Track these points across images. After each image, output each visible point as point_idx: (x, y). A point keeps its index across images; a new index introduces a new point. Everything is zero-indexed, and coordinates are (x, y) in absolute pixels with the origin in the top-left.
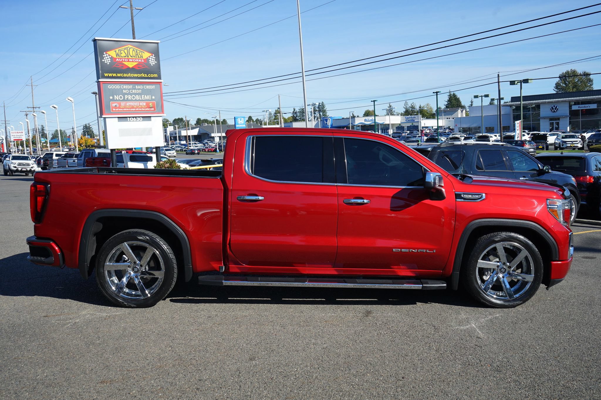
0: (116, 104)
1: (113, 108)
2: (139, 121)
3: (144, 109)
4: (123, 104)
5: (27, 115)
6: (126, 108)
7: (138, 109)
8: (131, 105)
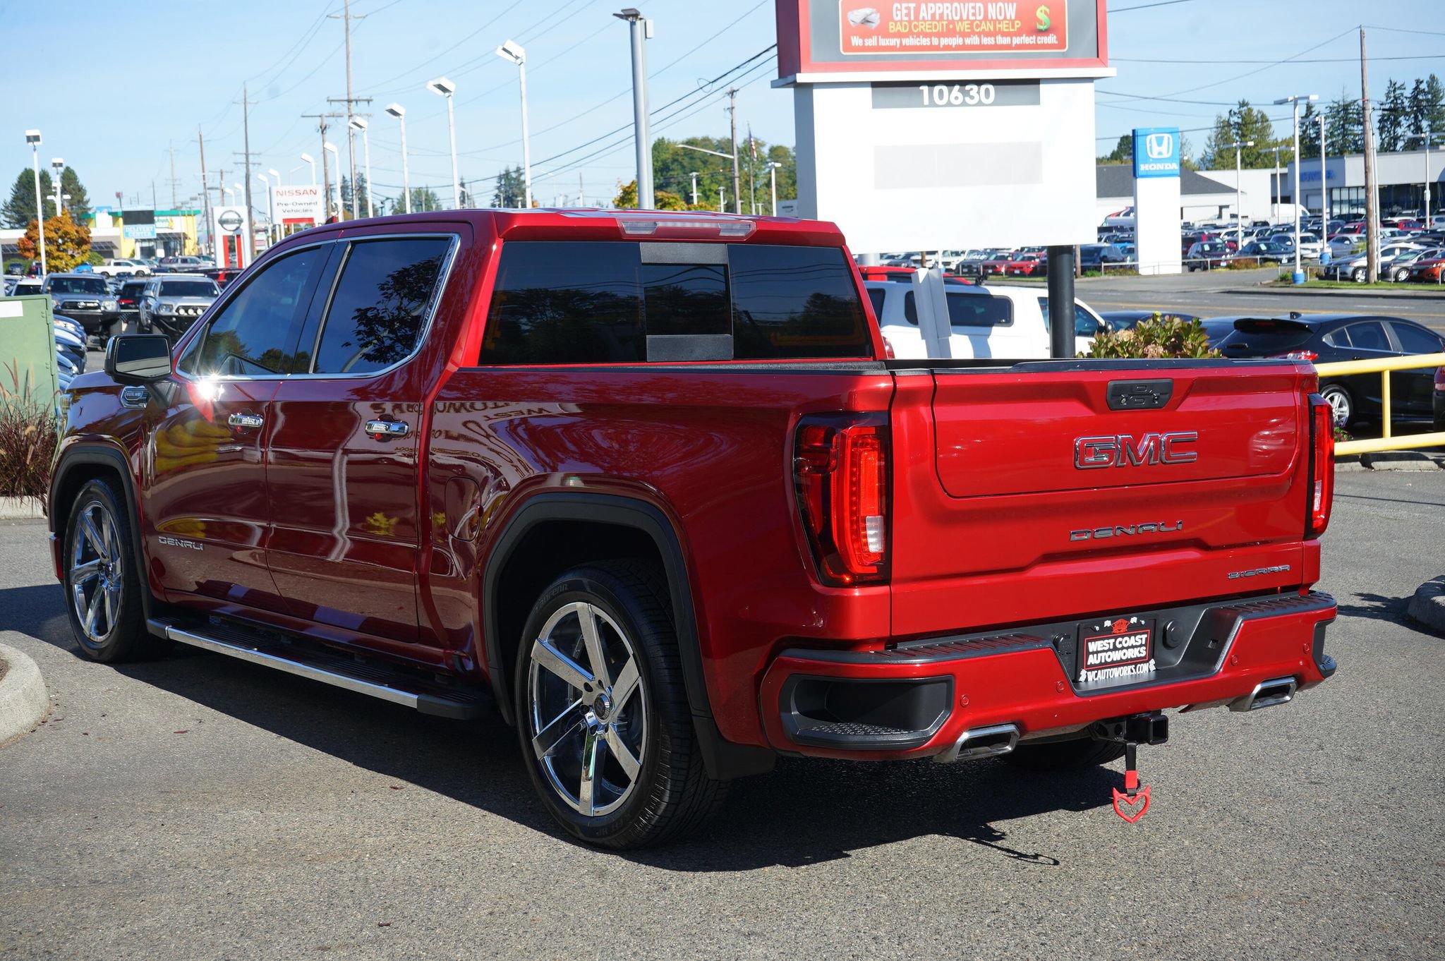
0: (867, 11)
1: (850, 32)
2: (980, 104)
3: (1006, 41)
4: (905, 11)
5: (323, 129)
6: (918, 35)
7: (974, 40)
8: (941, 15)
